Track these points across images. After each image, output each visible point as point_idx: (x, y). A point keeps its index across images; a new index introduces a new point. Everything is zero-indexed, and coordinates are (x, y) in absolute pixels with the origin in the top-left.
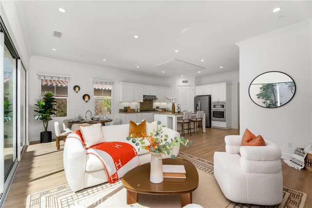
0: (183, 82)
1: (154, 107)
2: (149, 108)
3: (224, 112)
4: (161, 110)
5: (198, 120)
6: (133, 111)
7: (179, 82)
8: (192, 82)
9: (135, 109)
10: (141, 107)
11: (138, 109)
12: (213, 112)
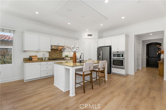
0: (89, 35)
1: (64, 56)
2: (59, 57)
3: (123, 60)
4: (70, 59)
5: (100, 70)
6: (41, 60)
7: (85, 35)
8: (95, 35)
9: (42, 58)
10: (49, 55)
11: (45, 58)
12: (113, 60)
